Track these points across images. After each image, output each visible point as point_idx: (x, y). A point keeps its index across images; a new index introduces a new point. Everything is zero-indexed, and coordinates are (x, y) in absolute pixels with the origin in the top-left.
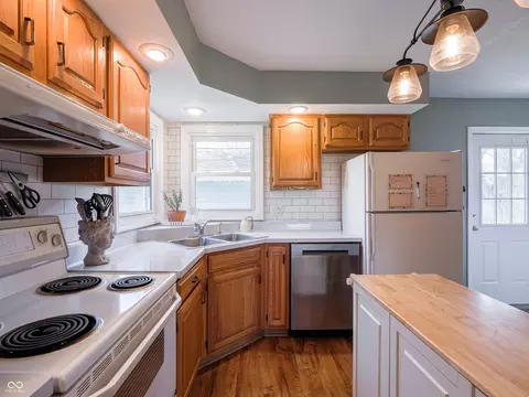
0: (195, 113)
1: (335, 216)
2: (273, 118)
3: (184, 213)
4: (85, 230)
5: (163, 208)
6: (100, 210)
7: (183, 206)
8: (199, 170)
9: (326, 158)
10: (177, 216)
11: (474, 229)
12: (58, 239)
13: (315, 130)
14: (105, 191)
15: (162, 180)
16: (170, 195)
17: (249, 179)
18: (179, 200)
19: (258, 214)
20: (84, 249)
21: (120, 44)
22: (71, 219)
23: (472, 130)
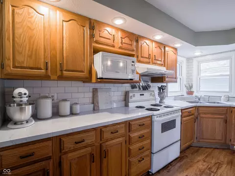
0: (198, 54)
3: (193, 92)
4: (160, 94)
5: (185, 90)
6: (163, 89)
7: (194, 89)
10: (190, 93)
12: (154, 95)
14: (165, 84)
15: (185, 80)
16: (188, 85)
18: (191, 87)
19: (232, 94)
20: (159, 99)
21: (168, 46)
22: (157, 92)
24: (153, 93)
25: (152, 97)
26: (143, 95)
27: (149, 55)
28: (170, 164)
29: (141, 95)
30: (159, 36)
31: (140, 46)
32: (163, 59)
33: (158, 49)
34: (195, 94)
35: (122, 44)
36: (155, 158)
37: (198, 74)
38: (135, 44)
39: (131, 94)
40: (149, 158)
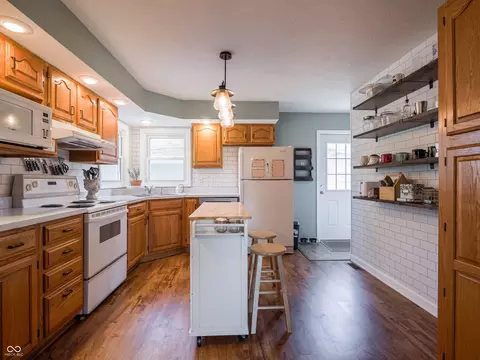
0: (146, 122)
1: (235, 185)
2: (194, 125)
3: (140, 182)
4: (87, 183)
5: (128, 179)
6: (93, 174)
7: (140, 178)
8: (152, 156)
9: (225, 149)
10: (137, 183)
11: (321, 193)
12: (76, 185)
13: (218, 133)
14: (95, 166)
16: (132, 171)
17: (182, 162)
18: (138, 174)
19: (187, 183)
20: (87, 193)
21: (103, 100)
22: (81, 178)
23: (319, 132)
24: (74, 181)
25: (72, 189)
26: (55, 183)
27: (71, 107)
28: (113, 293)
29: (50, 183)
30: (91, 80)
31: (53, 86)
32: (95, 121)
33: (88, 100)
34: (143, 184)
35: (14, 72)
36: (91, 285)
37: (148, 154)
38: (43, 79)
39: (26, 182)
40: (80, 289)
